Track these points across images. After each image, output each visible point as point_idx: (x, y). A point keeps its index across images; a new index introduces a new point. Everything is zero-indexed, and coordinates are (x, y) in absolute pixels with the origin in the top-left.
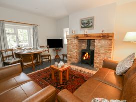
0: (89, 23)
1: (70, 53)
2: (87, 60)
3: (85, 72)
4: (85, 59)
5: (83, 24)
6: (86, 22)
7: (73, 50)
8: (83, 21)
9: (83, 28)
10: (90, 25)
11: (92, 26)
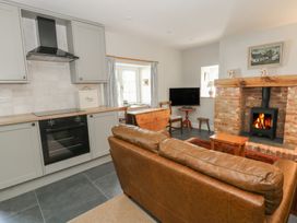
0: (269, 54)
1: (220, 114)
2: (261, 129)
3: (268, 151)
4: (257, 126)
5: (254, 56)
6: (263, 52)
7: (230, 109)
8: (256, 50)
9: (253, 64)
10: (274, 58)
11: (277, 60)
